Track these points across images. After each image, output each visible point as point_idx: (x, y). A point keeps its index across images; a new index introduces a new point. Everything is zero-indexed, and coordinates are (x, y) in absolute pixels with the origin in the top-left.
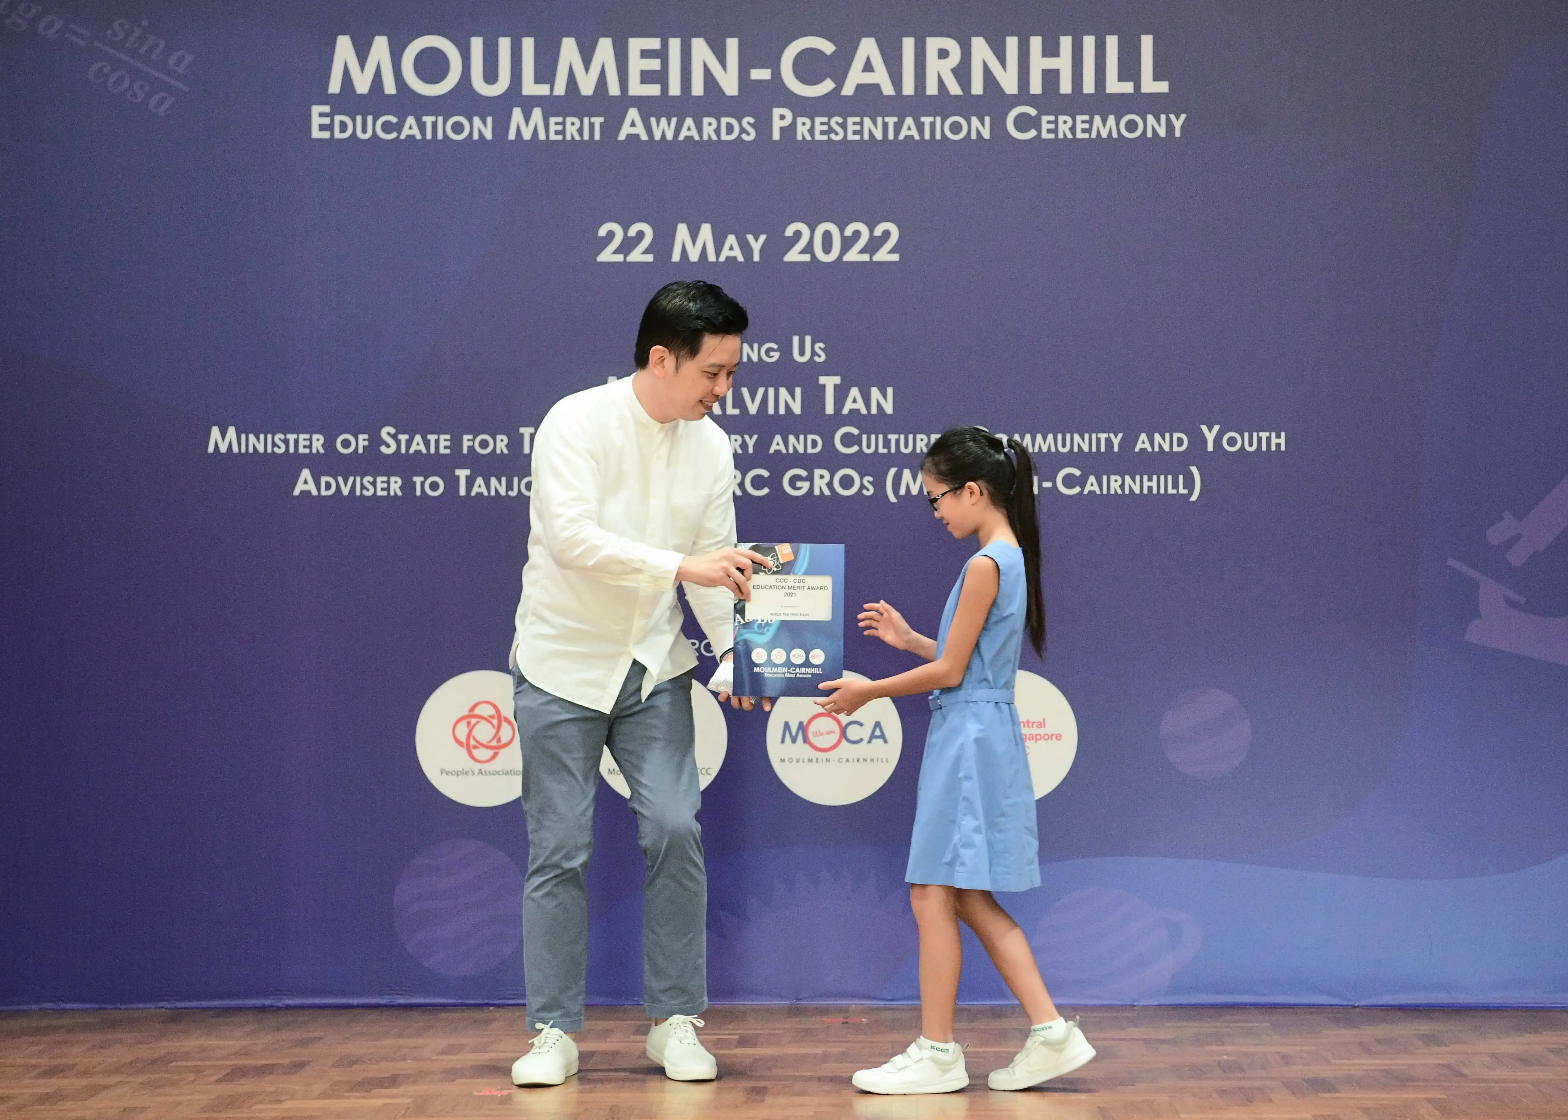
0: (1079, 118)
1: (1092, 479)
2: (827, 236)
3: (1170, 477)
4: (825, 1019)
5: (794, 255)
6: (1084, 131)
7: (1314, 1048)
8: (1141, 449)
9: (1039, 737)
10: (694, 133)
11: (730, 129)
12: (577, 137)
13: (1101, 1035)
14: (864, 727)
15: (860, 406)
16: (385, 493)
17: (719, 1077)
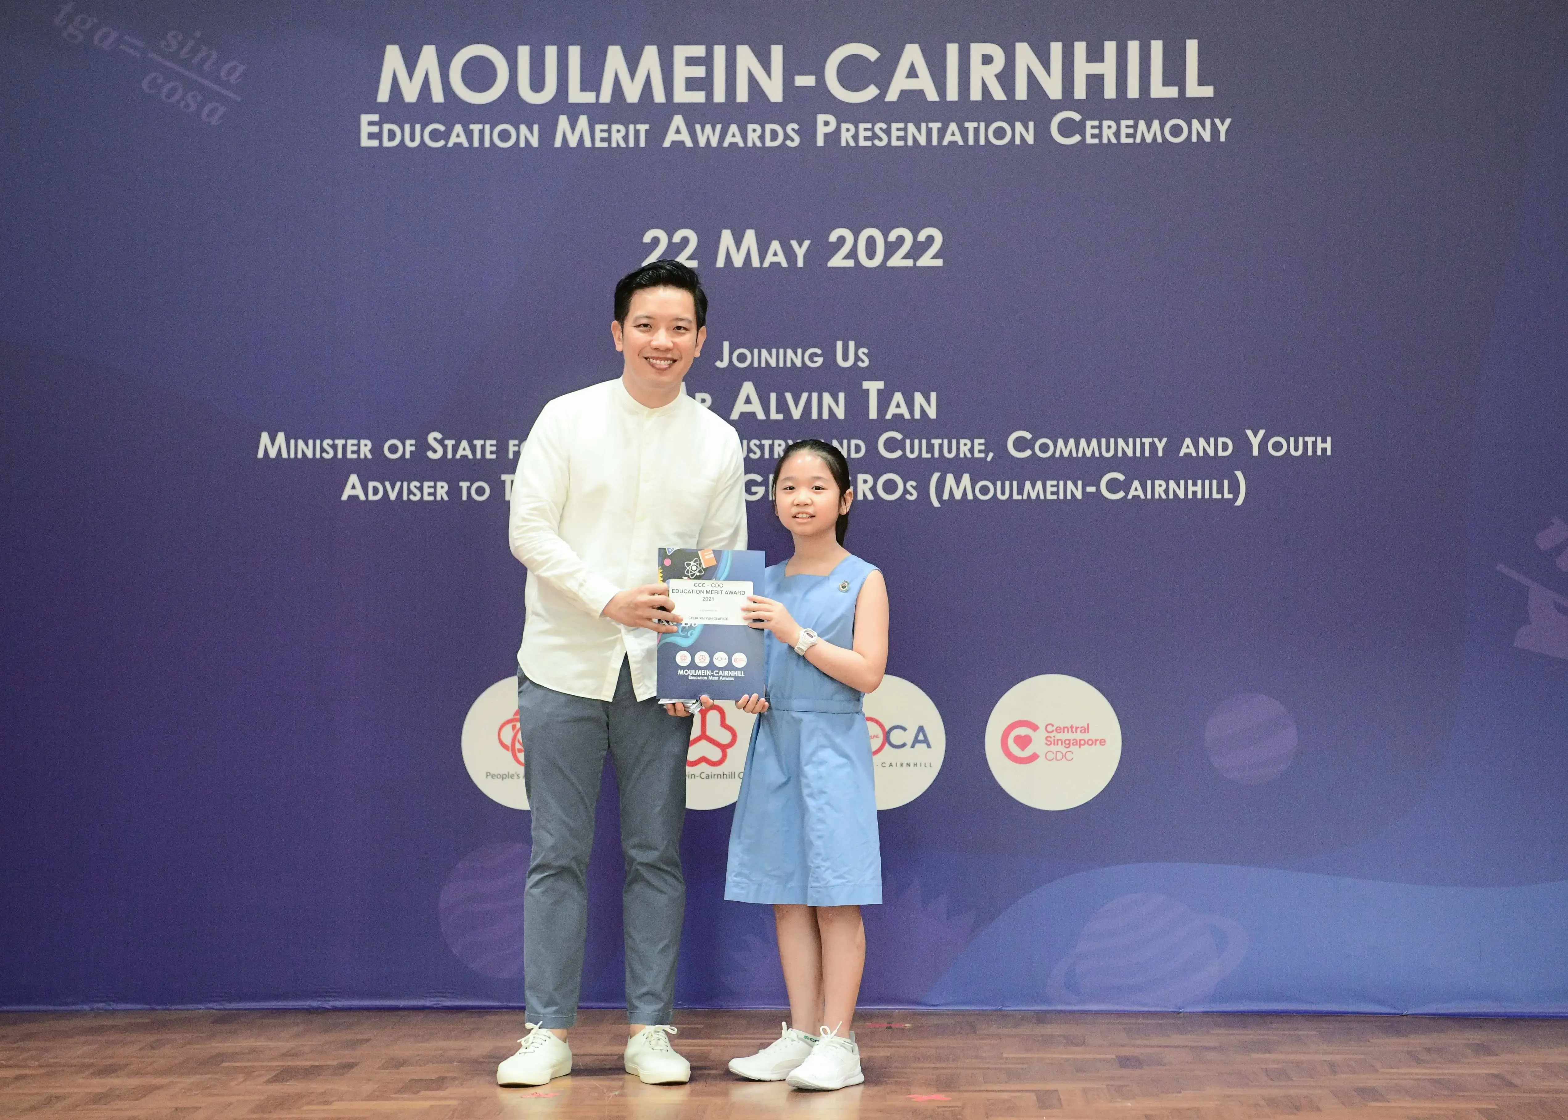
0: (1124, 123)
1: (1136, 484)
2: (871, 241)
3: (1214, 482)
4: (868, 1024)
5: (838, 261)
6: (1128, 136)
7: (1362, 1057)
8: (1186, 454)
9: (1082, 742)
10: (738, 140)
11: (774, 135)
12: (623, 144)
13: (1147, 1042)
14: (907, 731)
15: (904, 411)
16: (431, 498)
17: (692, 1079)
